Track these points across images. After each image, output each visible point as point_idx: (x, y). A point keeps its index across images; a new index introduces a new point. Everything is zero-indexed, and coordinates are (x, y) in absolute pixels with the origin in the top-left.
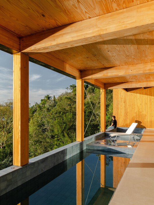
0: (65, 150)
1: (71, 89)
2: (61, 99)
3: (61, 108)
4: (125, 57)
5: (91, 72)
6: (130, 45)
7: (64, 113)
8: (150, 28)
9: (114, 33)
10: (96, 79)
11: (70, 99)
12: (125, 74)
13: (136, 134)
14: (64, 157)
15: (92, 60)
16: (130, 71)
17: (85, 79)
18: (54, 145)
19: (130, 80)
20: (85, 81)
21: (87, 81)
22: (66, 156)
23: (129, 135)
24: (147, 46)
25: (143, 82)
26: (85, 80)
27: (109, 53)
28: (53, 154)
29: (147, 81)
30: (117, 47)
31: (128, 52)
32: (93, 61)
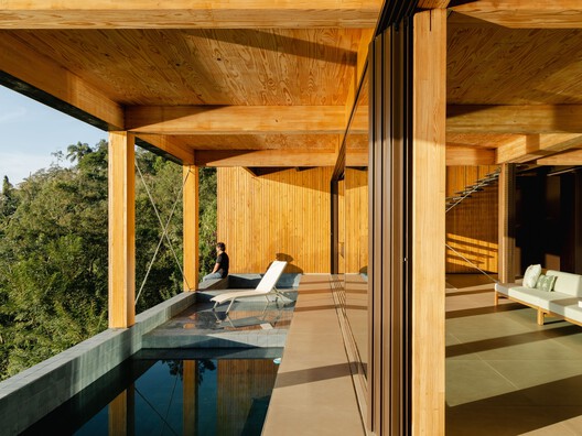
0: (69, 363)
1: (71, 157)
2: (33, 188)
3: (38, 221)
4: (264, 84)
5: (157, 113)
6: (279, 54)
7: (50, 237)
8: (341, 20)
9: (250, 14)
10: (173, 136)
11: (74, 190)
12: (259, 129)
13: (283, 291)
14: (68, 387)
15: (166, 78)
16: (274, 123)
17: (137, 133)
18: (12, 347)
19: (268, 145)
20: (136, 139)
21: (144, 138)
22: (75, 381)
23: (266, 295)
24: (322, 63)
25: (300, 152)
26: (139, 136)
27: (221, 65)
28: (27, 385)
29: (309, 152)
30: (246, 53)
31: (272, 69)
32: (168, 81)
